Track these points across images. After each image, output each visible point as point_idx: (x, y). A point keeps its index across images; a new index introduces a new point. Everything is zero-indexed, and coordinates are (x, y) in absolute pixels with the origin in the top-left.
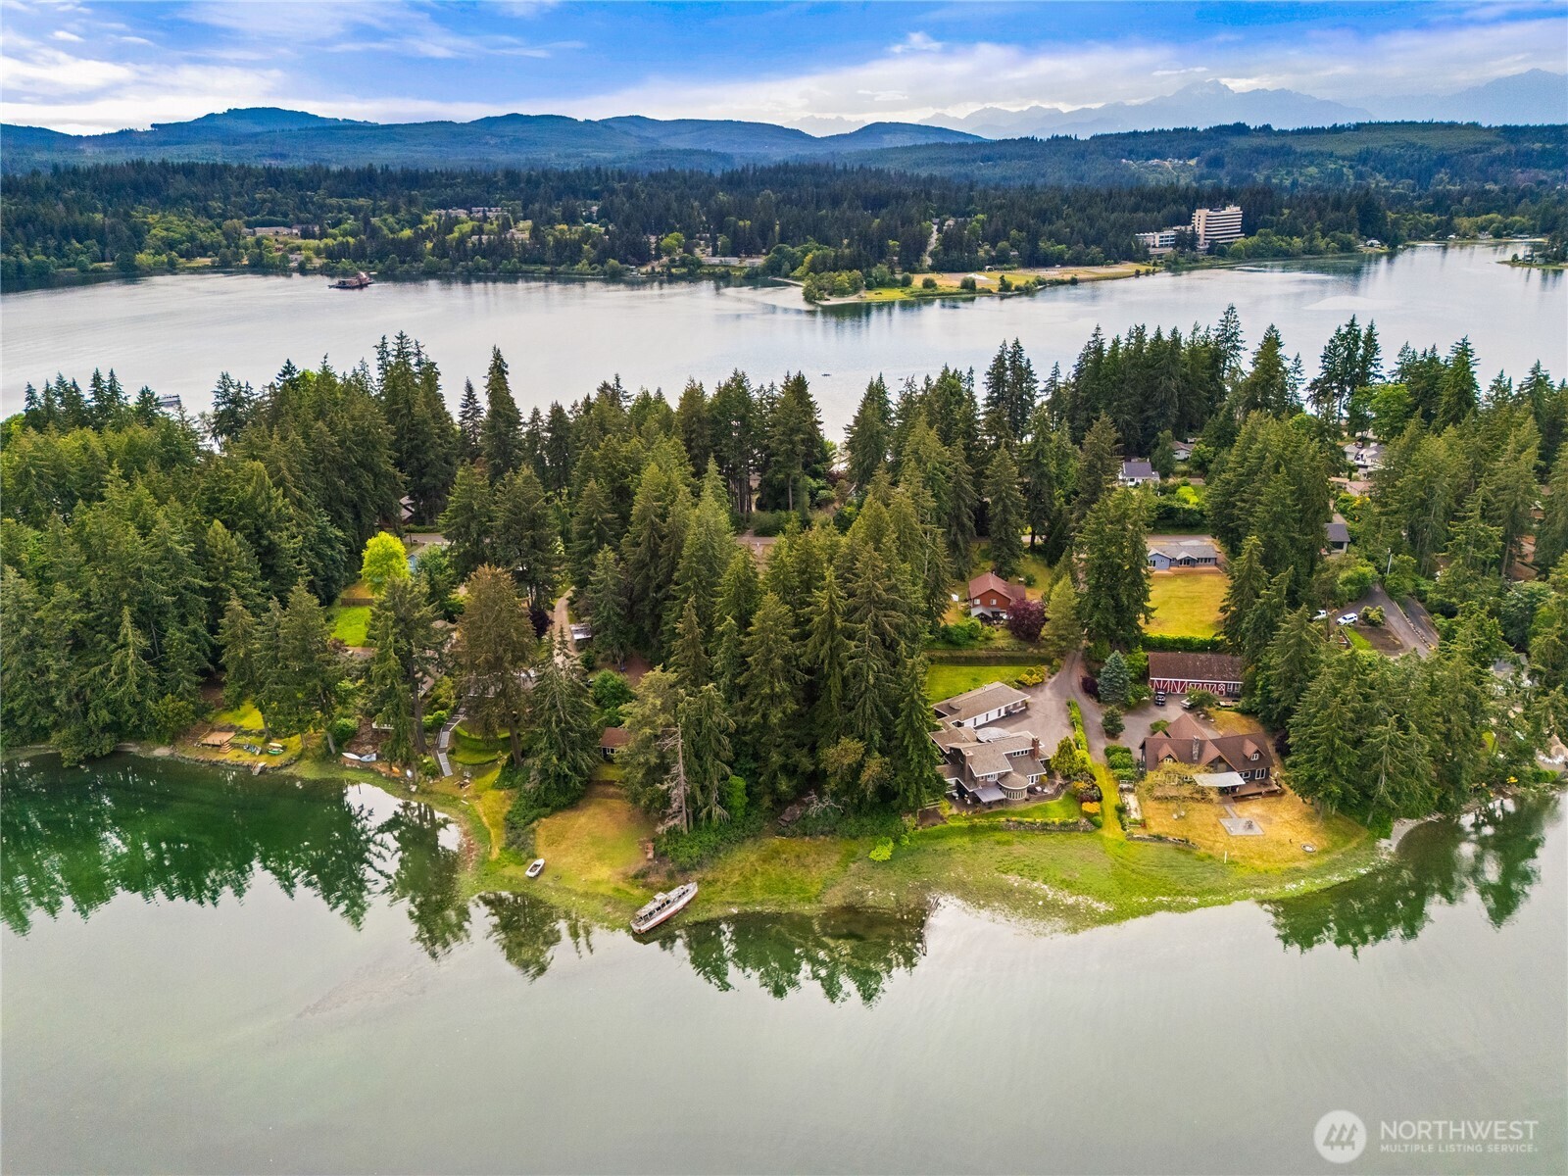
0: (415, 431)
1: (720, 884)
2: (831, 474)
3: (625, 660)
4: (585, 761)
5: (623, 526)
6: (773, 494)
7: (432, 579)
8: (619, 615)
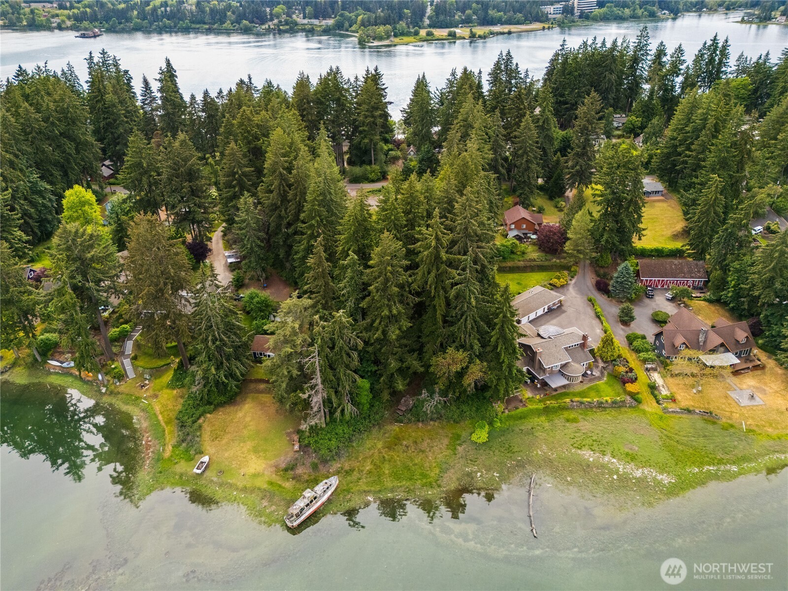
0: (107, 112)
1: (356, 474)
2: (395, 141)
3: (267, 278)
4: (238, 369)
5: (259, 178)
6: (359, 154)
7: (119, 220)
8: (259, 246)
